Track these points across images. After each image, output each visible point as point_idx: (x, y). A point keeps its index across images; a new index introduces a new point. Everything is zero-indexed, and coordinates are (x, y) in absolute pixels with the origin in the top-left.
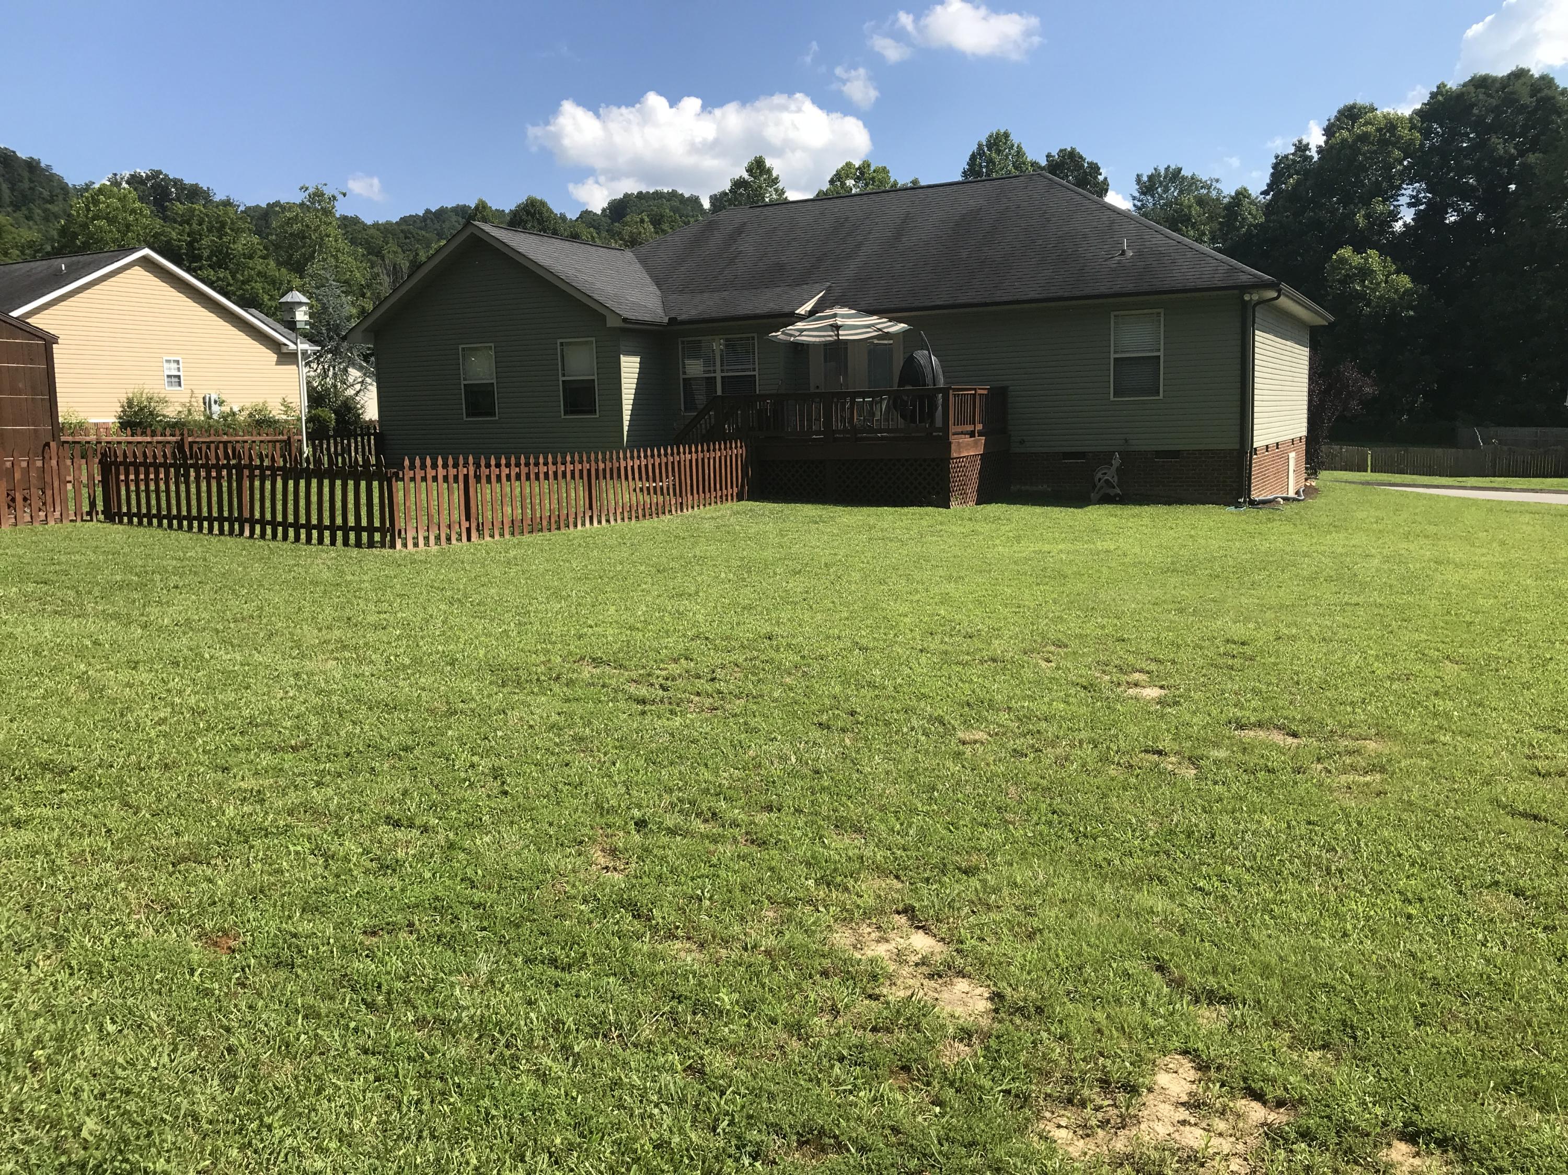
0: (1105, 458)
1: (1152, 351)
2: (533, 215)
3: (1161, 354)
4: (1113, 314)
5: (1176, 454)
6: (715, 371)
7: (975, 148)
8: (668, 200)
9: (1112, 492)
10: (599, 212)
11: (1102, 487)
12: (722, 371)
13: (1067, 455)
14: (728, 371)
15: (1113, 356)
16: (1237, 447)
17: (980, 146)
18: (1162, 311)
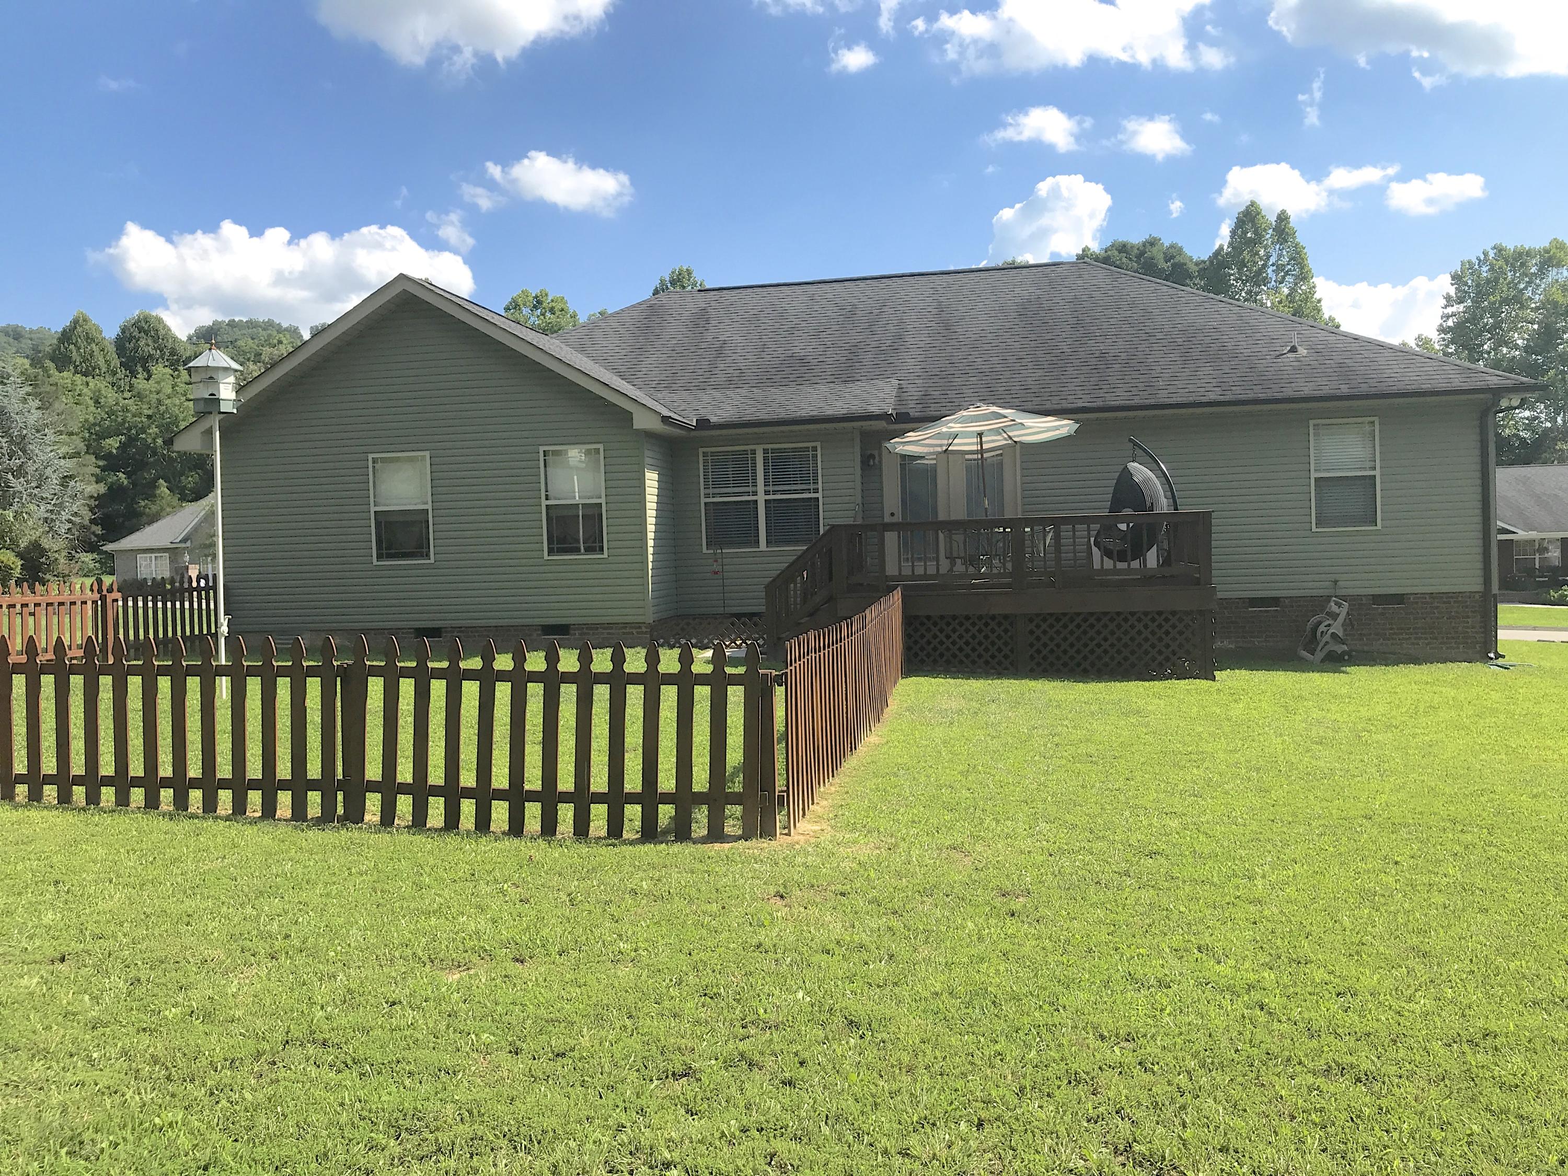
0: (1318, 604)
1: (1365, 469)
2: (146, 333)
3: (1377, 473)
4: (1312, 422)
5: (1399, 599)
6: (755, 493)
7: (657, 283)
8: (264, 329)
9: (1340, 648)
10: (185, 339)
11: (1327, 643)
12: (767, 493)
13: (1254, 602)
14: (775, 492)
15: (1314, 475)
16: (1480, 588)
17: (662, 282)
18: (1376, 419)
